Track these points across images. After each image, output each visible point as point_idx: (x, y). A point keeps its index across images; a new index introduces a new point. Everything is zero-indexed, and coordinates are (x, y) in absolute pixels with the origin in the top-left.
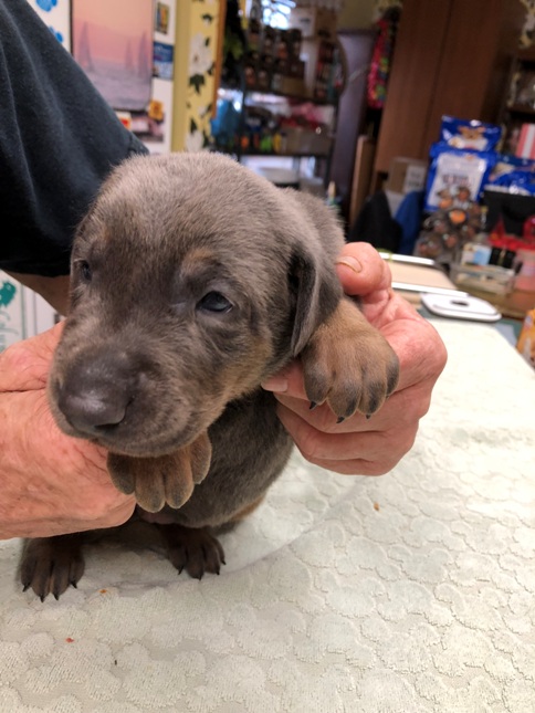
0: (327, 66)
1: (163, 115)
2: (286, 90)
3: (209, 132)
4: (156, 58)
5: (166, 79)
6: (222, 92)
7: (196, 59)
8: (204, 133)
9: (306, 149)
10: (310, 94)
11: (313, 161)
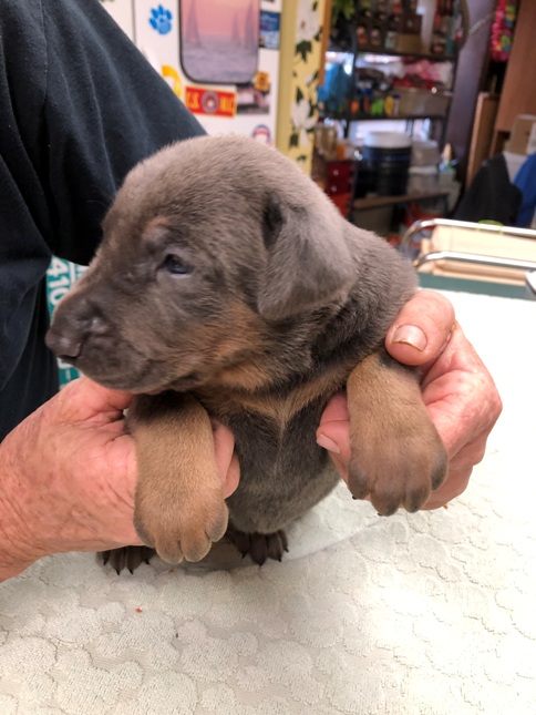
0: (447, 18)
1: (269, 86)
2: (399, 49)
3: (315, 101)
4: (263, 27)
5: (272, 48)
6: (331, 55)
7: (303, 25)
8: (310, 102)
9: (420, 110)
10: (426, 51)
11: (427, 123)
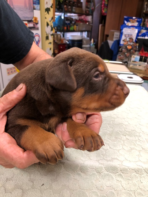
0: (89, 3)
1: (38, 21)
2: (77, 12)
4: (34, 3)
5: (38, 10)
7: (47, 3)
8: (51, 26)
9: (84, 29)
10: (84, 12)
11: (86, 33)
